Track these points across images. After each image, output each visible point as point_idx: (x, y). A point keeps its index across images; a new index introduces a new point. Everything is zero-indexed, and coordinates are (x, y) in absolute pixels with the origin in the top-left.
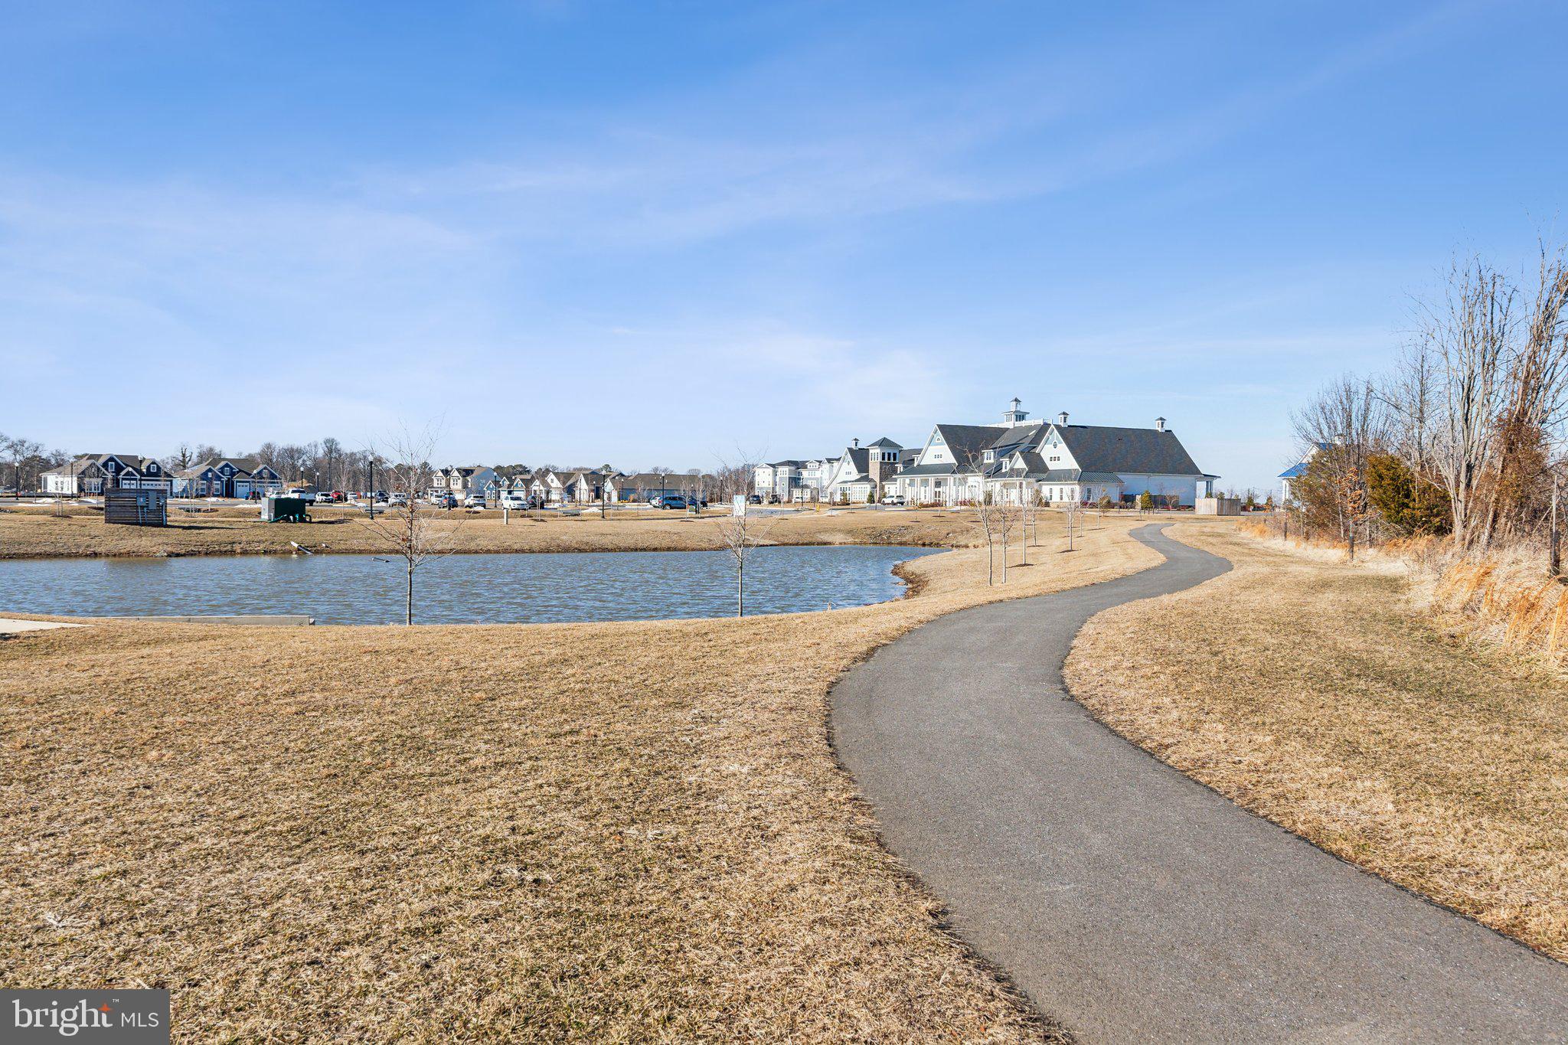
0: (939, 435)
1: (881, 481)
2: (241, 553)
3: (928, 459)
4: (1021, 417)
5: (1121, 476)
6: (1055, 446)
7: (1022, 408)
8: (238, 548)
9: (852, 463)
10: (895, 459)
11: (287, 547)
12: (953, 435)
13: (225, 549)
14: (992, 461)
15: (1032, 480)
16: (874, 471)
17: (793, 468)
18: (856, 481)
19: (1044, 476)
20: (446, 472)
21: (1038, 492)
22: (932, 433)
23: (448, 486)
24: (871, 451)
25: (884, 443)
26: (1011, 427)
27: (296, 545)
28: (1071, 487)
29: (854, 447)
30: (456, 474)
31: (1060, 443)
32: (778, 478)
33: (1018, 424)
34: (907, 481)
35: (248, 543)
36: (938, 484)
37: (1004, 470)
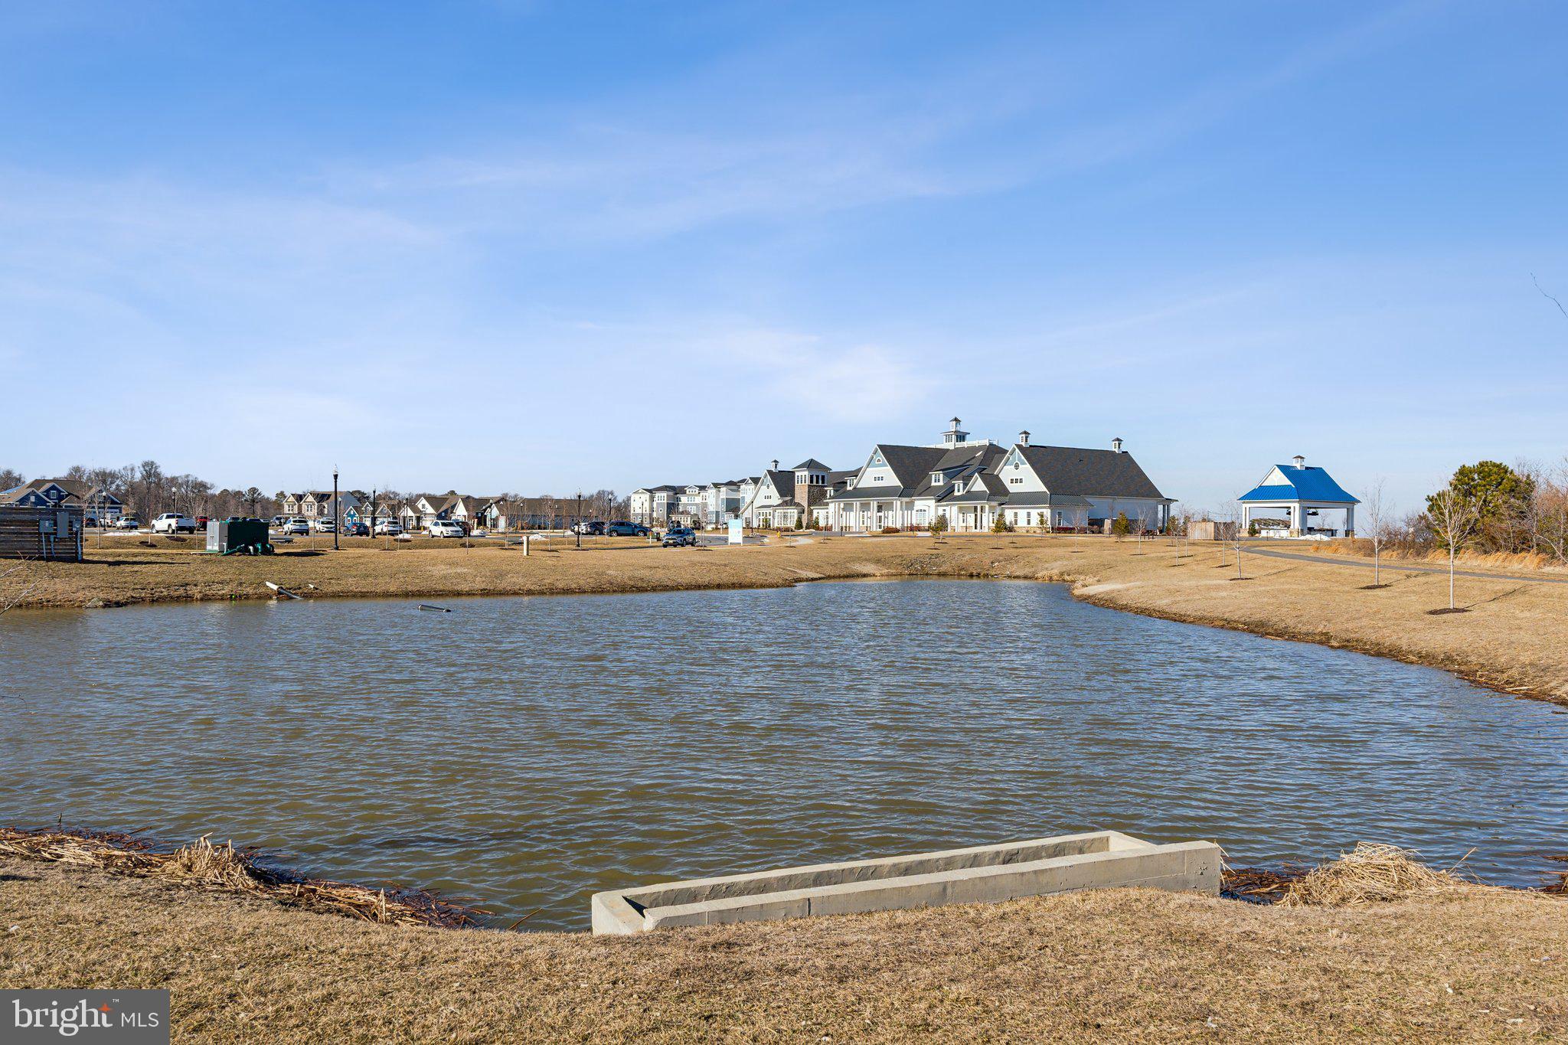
0: (881, 456)
1: (809, 506)
2: (202, 599)
3: (867, 481)
4: (961, 437)
5: (1090, 499)
6: (1017, 467)
7: (962, 428)
8: (195, 592)
9: (773, 487)
10: (823, 482)
11: (262, 590)
12: (893, 454)
13: (177, 594)
14: (941, 483)
15: (995, 504)
16: (801, 494)
17: (671, 493)
18: (779, 505)
19: (1007, 499)
20: (300, 498)
21: (1001, 515)
22: (871, 454)
23: (300, 512)
24: (797, 474)
25: (811, 464)
26: (952, 448)
27: (275, 587)
28: (1039, 511)
29: (773, 469)
30: (311, 499)
31: (1024, 464)
32: (655, 503)
33: (960, 445)
34: (842, 505)
35: (208, 584)
36: (880, 509)
37: (956, 493)
